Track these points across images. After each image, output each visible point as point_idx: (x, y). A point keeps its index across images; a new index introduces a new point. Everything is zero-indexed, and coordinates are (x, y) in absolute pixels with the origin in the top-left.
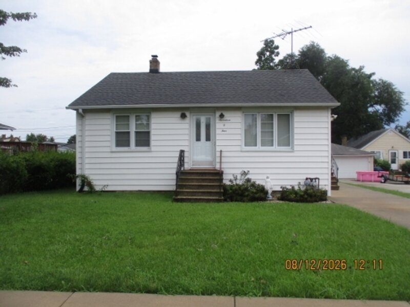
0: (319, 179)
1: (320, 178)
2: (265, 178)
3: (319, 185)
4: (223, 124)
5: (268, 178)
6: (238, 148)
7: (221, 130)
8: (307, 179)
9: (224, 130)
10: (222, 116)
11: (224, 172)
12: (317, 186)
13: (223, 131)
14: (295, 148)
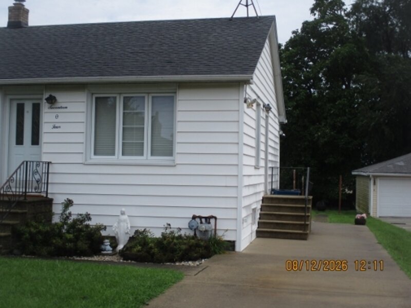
0: (215, 218)
1: (218, 217)
2: (119, 214)
3: (215, 230)
4: (55, 114)
5: (123, 213)
6: (79, 158)
7: (51, 125)
8: (194, 217)
9: (57, 125)
10: (52, 100)
11: (54, 202)
12: (213, 232)
13: (54, 127)
14: (178, 159)
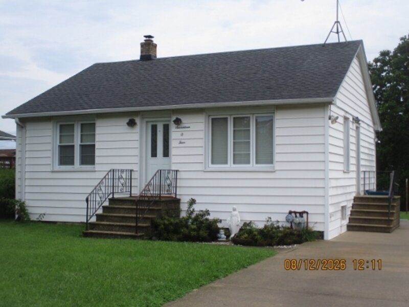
0: (307, 213)
1: (309, 212)
2: (231, 210)
3: (307, 222)
4: (180, 133)
5: (234, 210)
6: (199, 167)
7: (178, 141)
8: (290, 213)
9: (183, 141)
10: (178, 122)
11: (182, 201)
12: (306, 224)
13: (181, 143)
14: (277, 166)
